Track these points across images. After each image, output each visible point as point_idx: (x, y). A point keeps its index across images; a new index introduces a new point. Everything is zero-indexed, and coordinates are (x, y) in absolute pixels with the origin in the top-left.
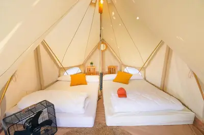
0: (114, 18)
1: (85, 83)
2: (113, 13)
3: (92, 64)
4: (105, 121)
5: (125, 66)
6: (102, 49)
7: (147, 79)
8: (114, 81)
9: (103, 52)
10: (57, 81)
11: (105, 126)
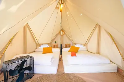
0: (68, 15)
1: (51, 52)
2: (68, 13)
3: (56, 42)
4: (64, 71)
5: (76, 44)
6: (62, 34)
7: (88, 50)
8: (69, 51)
9: (62, 36)
10: (35, 51)
11: (64, 73)
